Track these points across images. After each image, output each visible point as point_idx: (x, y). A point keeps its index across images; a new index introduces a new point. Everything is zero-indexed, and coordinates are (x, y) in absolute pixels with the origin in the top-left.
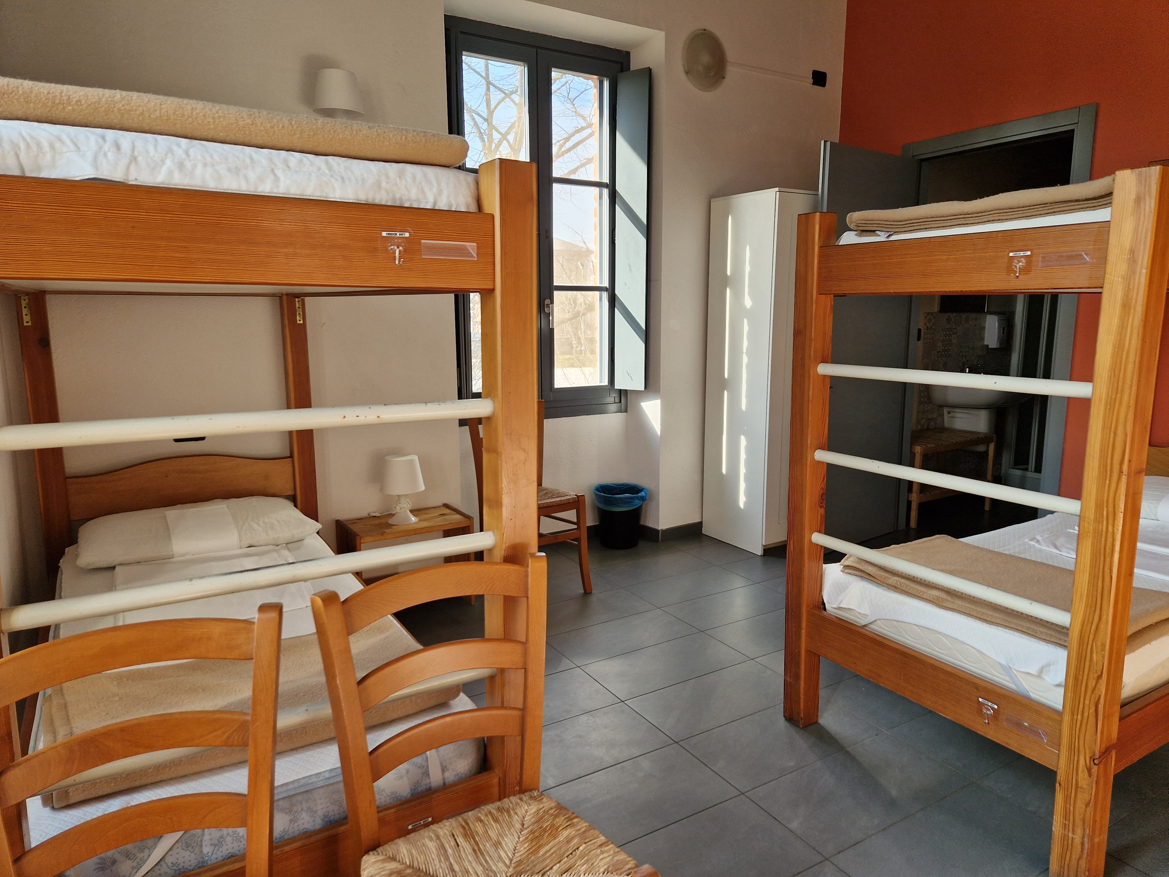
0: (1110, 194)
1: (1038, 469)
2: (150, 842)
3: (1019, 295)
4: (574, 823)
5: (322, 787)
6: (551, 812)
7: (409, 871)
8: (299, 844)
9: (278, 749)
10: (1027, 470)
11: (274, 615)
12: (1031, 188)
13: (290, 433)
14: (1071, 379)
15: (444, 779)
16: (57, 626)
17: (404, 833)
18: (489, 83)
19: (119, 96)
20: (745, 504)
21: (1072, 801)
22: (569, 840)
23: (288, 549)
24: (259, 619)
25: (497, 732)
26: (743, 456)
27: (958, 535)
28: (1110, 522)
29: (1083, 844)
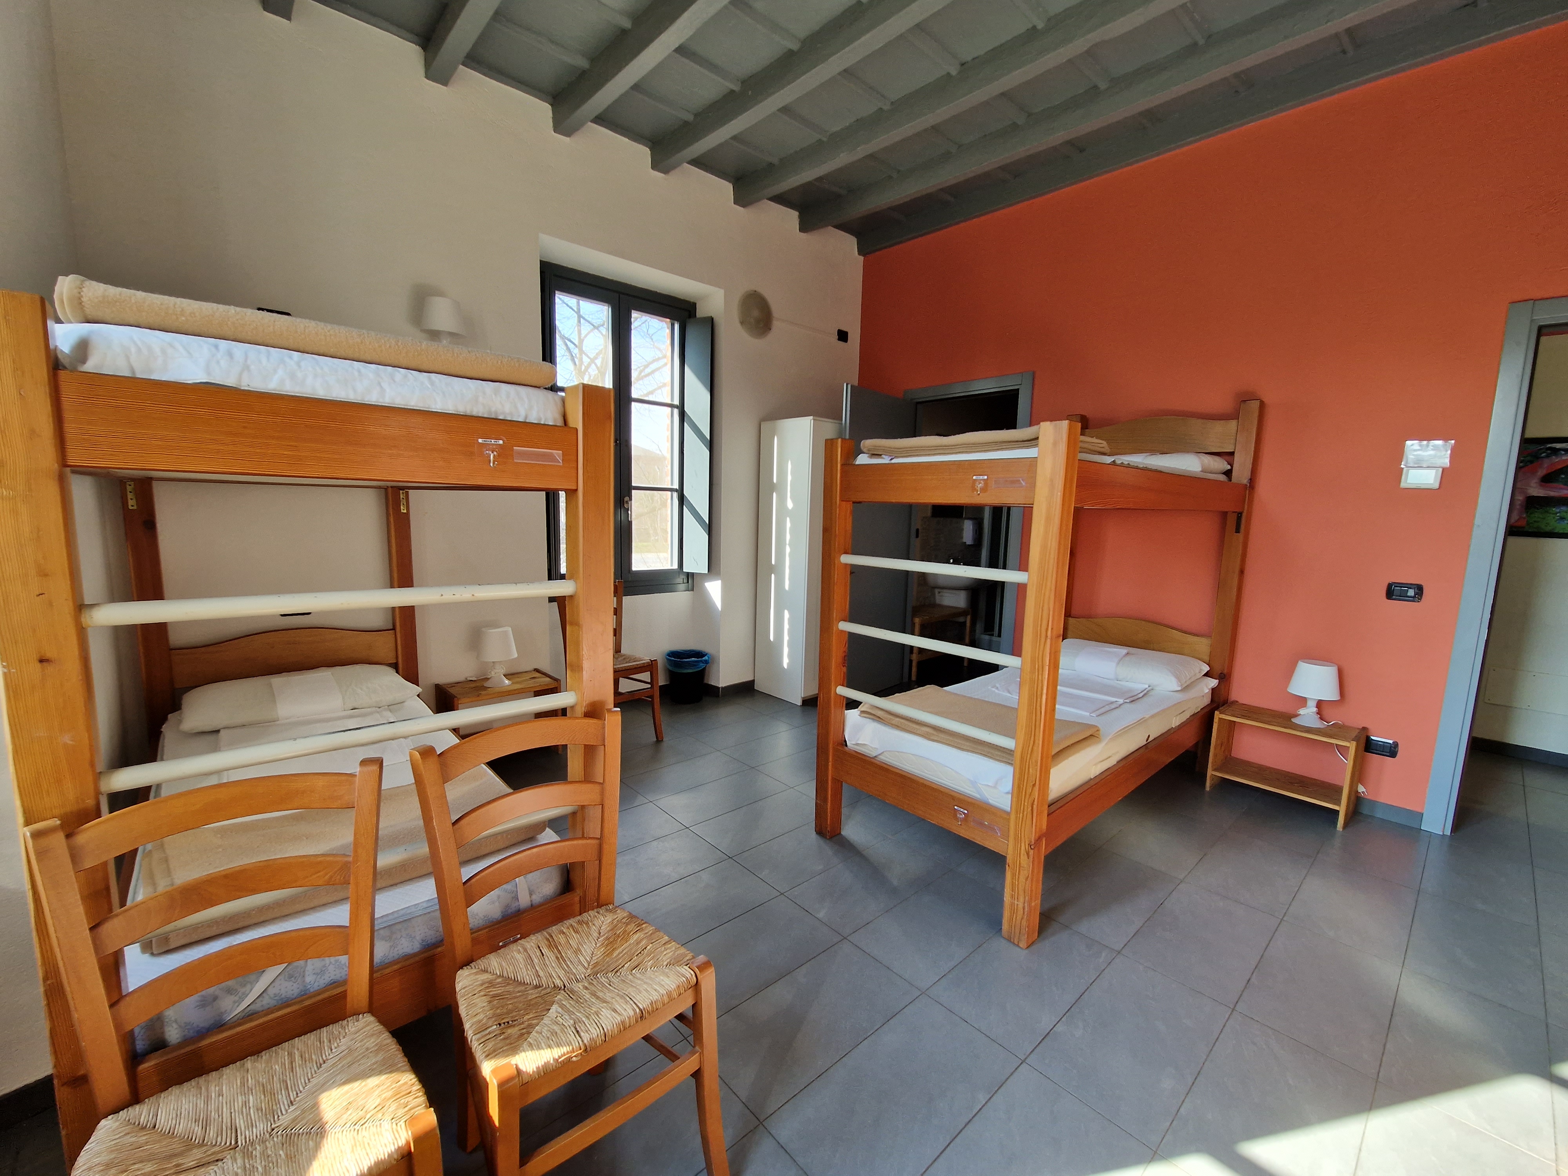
0: (1037, 438)
1: (999, 636)
2: (252, 977)
3: (986, 507)
4: (642, 928)
5: (420, 915)
6: (624, 920)
7: (499, 980)
8: (396, 967)
9: (379, 885)
10: (993, 635)
11: (375, 768)
12: (987, 430)
13: (393, 609)
14: (1019, 570)
15: (531, 901)
16: (159, 786)
17: (495, 949)
18: (580, 317)
19: (233, 312)
20: (788, 664)
21: (1017, 877)
22: (638, 942)
23: (391, 711)
24: (360, 771)
25: (578, 859)
26: (786, 626)
27: (942, 685)
28: (1040, 672)
29: (1024, 908)
